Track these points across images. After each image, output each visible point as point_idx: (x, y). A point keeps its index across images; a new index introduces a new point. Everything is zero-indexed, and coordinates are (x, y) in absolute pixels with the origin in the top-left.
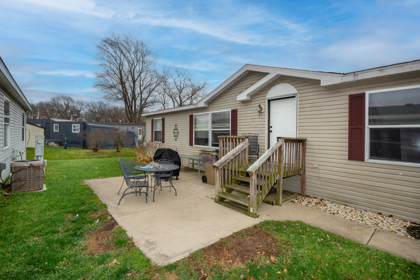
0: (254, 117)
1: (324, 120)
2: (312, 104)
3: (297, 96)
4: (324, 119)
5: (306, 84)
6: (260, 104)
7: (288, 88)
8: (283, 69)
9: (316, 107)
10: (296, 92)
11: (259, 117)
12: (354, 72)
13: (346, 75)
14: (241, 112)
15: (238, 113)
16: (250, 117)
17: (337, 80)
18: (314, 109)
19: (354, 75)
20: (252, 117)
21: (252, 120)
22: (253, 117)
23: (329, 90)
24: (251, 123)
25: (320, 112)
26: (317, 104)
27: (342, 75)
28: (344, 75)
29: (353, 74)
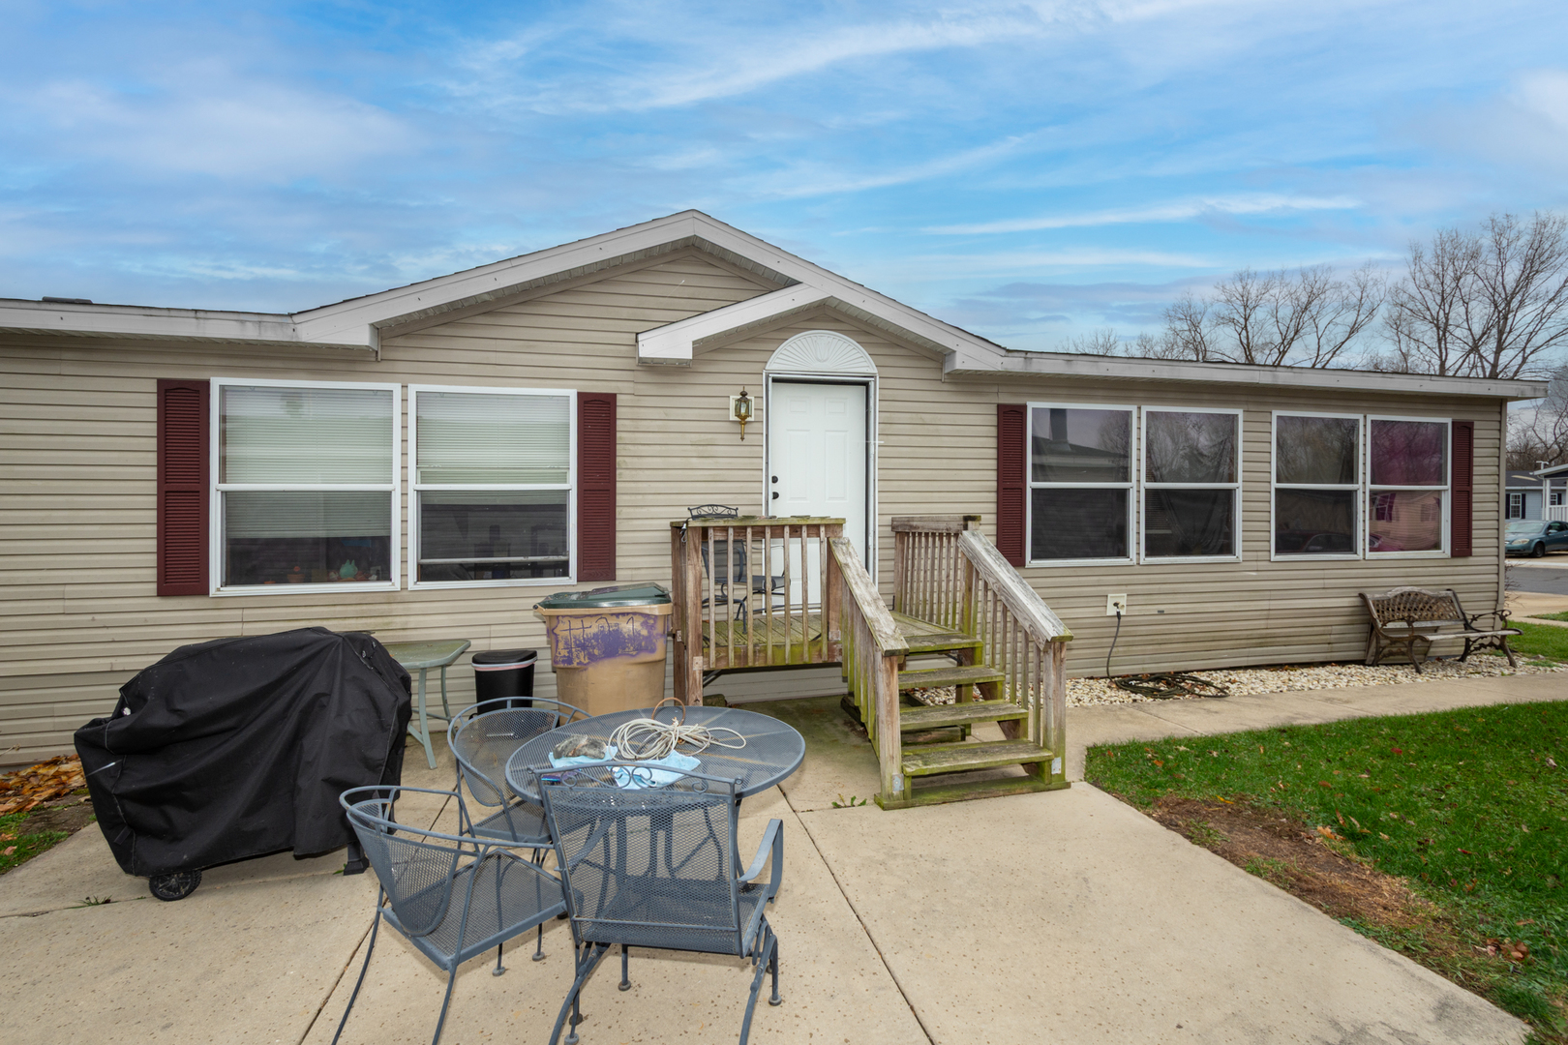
0: (710, 436)
1: (945, 464)
2: (914, 415)
3: (875, 382)
4: (945, 461)
5: (899, 351)
6: (747, 389)
7: (844, 352)
8: (851, 285)
9: (926, 426)
10: (874, 370)
11: (742, 439)
12: (1027, 352)
13: (1010, 354)
14: (636, 409)
15: (620, 412)
16: (688, 435)
17: (993, 362)
18: (919, 429)
19: (1025, 358)
20: (697, 435)
21: (701, 448)
22: (702, 435)
23: (956, 383)
24: (694, 460)
25: (935, 441)
26: (928, 418)
27: (1003, 353)
28: (1007, 354)
29: (1023, 355)
